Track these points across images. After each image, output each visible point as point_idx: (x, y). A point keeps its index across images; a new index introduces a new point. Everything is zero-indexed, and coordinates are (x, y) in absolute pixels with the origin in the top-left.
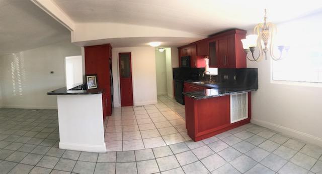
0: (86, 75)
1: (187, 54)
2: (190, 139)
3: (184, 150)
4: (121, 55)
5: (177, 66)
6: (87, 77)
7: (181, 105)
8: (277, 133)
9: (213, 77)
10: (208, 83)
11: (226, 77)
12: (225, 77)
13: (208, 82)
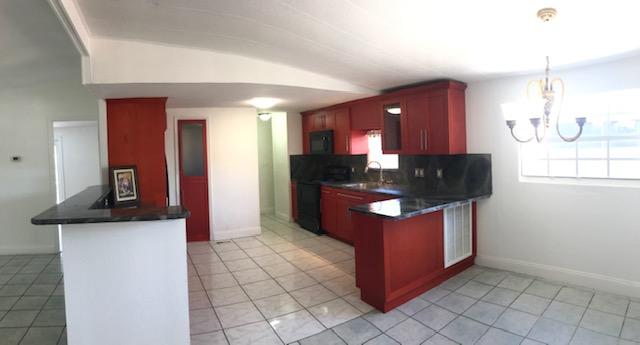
0: (112, 167)
1: (324, 126)
2: (372, 308)
3: (369, 335)
4: (182, 124)
5: (299, 151)
6: (116, 172)
7: (314, 235)
8: (536, 279)
9: (389, 173)
10: (378, 187)
11: (419, 172)
12: (416, 172)
13: (374, 184)
